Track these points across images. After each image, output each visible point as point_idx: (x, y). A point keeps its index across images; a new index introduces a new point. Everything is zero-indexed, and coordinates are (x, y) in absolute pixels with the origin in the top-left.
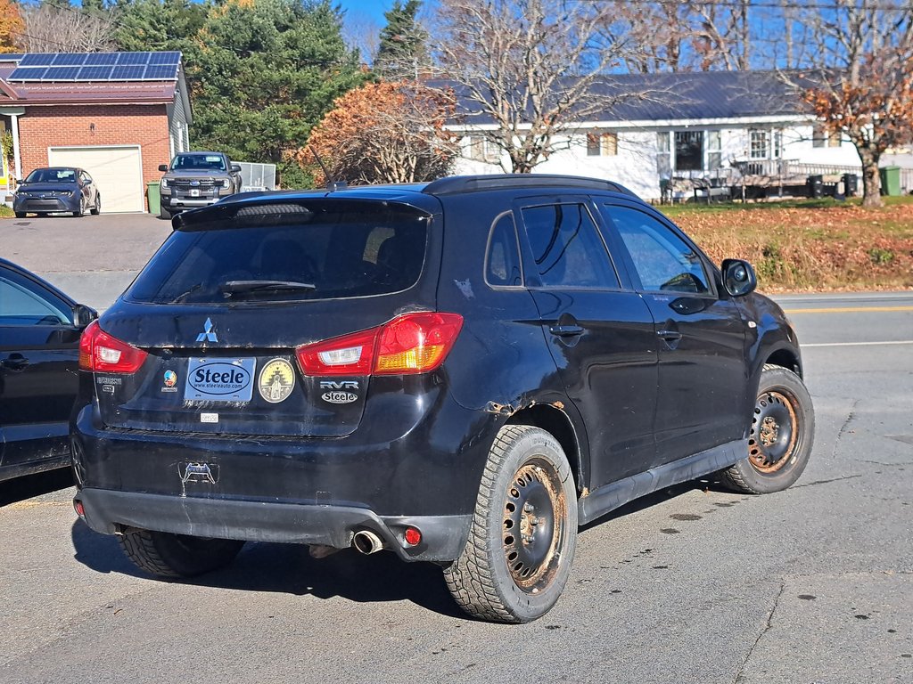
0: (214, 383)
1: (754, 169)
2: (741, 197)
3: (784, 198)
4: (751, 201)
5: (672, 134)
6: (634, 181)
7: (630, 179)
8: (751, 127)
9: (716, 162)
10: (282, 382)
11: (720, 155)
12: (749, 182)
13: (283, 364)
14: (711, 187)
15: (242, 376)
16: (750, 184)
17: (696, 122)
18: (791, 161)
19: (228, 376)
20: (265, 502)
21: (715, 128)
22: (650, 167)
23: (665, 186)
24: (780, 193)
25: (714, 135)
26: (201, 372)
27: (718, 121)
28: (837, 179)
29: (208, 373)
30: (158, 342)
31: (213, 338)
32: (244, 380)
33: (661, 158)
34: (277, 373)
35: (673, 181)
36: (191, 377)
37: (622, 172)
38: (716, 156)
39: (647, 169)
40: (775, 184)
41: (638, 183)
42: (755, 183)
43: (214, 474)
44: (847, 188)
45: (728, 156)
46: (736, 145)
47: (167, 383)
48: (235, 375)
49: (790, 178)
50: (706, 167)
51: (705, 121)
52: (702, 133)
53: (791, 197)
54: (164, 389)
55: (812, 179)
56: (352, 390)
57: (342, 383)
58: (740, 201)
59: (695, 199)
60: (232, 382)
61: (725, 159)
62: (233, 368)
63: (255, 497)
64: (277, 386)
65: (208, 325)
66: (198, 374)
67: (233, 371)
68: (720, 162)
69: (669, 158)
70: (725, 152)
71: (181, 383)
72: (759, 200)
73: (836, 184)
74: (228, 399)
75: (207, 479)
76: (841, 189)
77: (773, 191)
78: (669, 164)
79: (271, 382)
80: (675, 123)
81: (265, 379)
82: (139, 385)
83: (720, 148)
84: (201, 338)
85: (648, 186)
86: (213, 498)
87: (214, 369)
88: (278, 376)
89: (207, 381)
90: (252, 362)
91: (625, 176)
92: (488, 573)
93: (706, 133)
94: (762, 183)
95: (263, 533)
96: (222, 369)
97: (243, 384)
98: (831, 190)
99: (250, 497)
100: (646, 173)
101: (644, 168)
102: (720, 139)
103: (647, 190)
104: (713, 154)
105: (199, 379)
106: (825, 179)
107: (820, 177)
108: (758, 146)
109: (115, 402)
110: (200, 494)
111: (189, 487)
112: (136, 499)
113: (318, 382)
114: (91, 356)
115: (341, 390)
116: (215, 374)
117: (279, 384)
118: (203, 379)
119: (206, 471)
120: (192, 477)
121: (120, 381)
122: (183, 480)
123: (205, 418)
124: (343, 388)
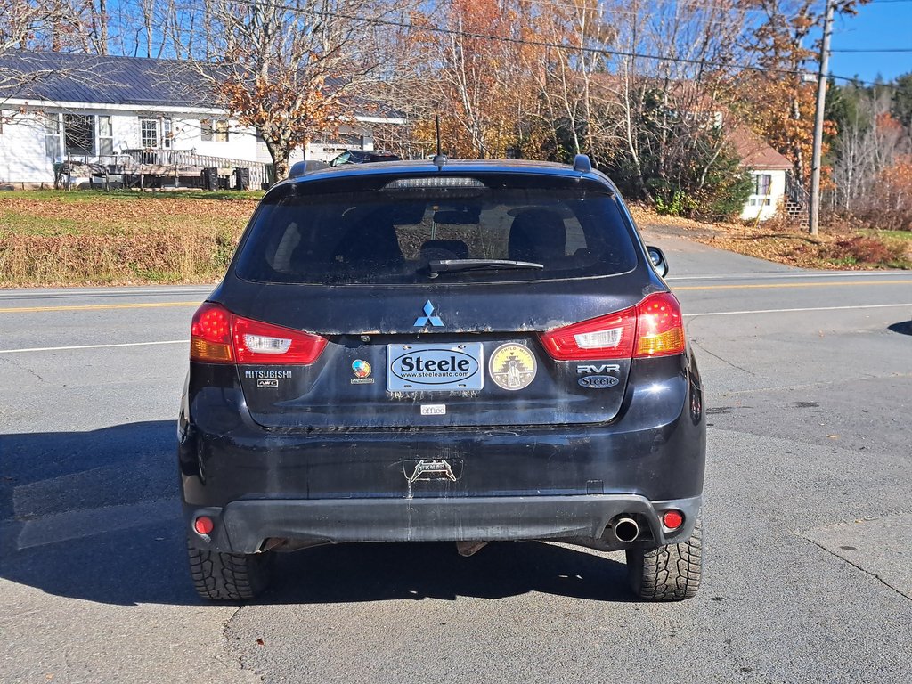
0: (429, 372)
1: (148, 159)
2: (140, 187)
3: (181, 189)
4: (149, 190)
5: (61, 116)
6: (21, 163)
7: (17, 161)
8: (141, 115)
9: (108, 148)
10: (520, 367)
11: (111, 142)
12: (146, 170)
13: (518, 349)
14: (110, 174)
15: (467, 363)
16: (147, 173)
17: (87, 105)
18: (185, 152)
19: (447, 363)
20: (522, 496)
21: (107, 114)
22: (39, 149)
23: (60, 169)
24: (177, 183)
25: (104, 120)
26: (407, 360)
27: (109, 106)
28: (230, 172)
29: (418, 361)
30: (354, 327)
31: (437, 321)
32: (471, 367)
33: (49, 141)
34: (512, 358)
35: (70, 165)
36: (394, 367)
37: (8, 153)
38: (107, 142)
39: (35, 151)
40: (172, 173)
41: (26, 166)
42: (152, 172)
43: (456, 469)
44: (239, 181)
45: (119, 142)
46: (127, 132)
47: (358, 374)
48: (457, 362)
49: (186, 169)
50: (98, 153)
51: (96, 106)
52: (92, 117)
53: (186, 188)
54: (353, 381)
55: (206, 172)
56: (613, 373)
57: (603, 366)
58: (139, 189)
59: (91, 185)
61: (116, 145)
62: (453, 354)
63: (510, 492)
64: (513, 373)
65: (430, 308)
66: (404, 362)
67: (453, 359)
68: (112, 148)
69: (58, 141)
70: (116, 138)
71: (381, 373)
72: (158, 189)
73: (228, 177)
74: (453, 388)
75: (446, 477)
76: (233, 182)
77: (170, 181)
78: (59, 148)
79: (506, 368)
80: (64, 104)
81: (497, 365)
82: (314, 377)
83: (111, 135)
84: (421, 322)
85: (37, 169)
86: (453, 497)
87: (426, 357)
88: (512, 362)
89: (419, 370)
90: (479, 349)
91: (12, 157)
92: (699, 551)
93: (96, 117)
94: (159, 173)
95: (510, 530)
96: (437, 357)
97: (469, 372)
98: (224, 183)
99: (503, 492)
100: (35, 155)
101: (31, 149)
102: (111, 125)
103: (36, 172)
104: (105, 140)
105: (407, 368)
106: (220, 172)
107: (215, 170)
108: (148, 134)
109: (277, 399)
110: (433, 493)
111: (418, 487)
112: (334, 506)
113: (574, 366)
114: (228, 347)
115: (601, 374)
116: (428, 362)
117: (517, 371)
118: (411, 367)
119: (445, 468)
120: (423, 475)
121: (289, 374)
122: (410, 481)
123: (427, 410)
124: (604, 372)
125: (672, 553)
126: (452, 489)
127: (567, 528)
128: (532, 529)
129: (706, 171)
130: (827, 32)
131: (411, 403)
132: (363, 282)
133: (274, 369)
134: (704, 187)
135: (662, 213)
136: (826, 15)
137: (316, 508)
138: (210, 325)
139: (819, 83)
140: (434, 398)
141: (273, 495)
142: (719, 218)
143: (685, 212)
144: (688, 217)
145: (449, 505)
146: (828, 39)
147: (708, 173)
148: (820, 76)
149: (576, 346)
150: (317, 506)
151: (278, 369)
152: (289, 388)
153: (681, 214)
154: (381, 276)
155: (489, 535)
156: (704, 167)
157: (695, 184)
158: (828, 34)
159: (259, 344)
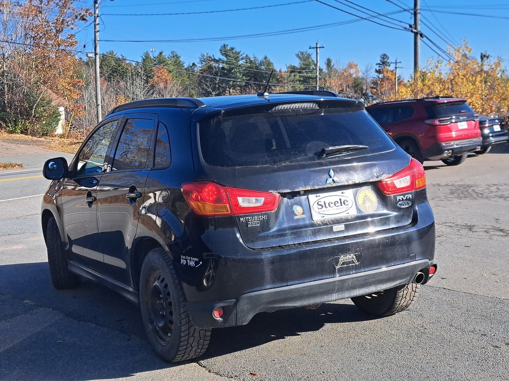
0: (331, 208)
10: (371, 201)
13: (367, 191)
15: (347, 201)
19: (338, 202)
26: (320, 203)
29: (325, 203)
30: (297, 187)
34: (366, 196)
43: (358, 258)
47: (297, 214)
48: (342, 201)
54: (296, 217)
56: (409, 199)
57: (406, 196)
60: (341, 205)
62: (340, 197)
64: (368, 204)
66: (318, 204)
67: (340, 199)
74: (343, 215)
75: (354, 263)
79: (364, 203)
81: (360, 201)
86: (357, 273)
87: (327, 200)
88: (366, 198)
89: (326, 207)
90: (351, 193)
96: (333, 200)
97: (349, 206)
105: (320, 207)
109: (259, 232)
110: (348, 273)
111: (341, 270)
112: (301, 288)
113: (395, 197)
114: (228, 205)
115: (405, 200)
116: (329, 203)
117: (369, 202)
118: (322, 207)
119: (353, 258)
120: (343, 264)
121: (265, 217)
122: (337, 267)
123: (336, 228)
124: (407, 199)
125: (409, 289)
126: (357, 268)
127: (400, 281)
128: (387, 284)
129: (34, 107)
130: (97, 30)
131: (327, 226)
132: (291, 162)
133: (257, 215)
134: (34, 117)
135: (11, 132)
136: (95, 21)
137: (291, 291)
138: (209, 195)
139: (95, 58)
140: (338, 222)
141: (268, 287)
142: (45, 134)
143: (24, 132)
144: (27, 134)
145: (356, 277)
146: (97, 34)
147: (36, 109)
148: (96, 54)
149: (395, 187)
150: (293, 289)
151: (259, 215)
152: (265, 225)
153: (22, 133)
154: (298, 158)
155: (370, 291)
156: (34, 106)
157: (29, 115)
158: (97, 32)
159: (243, 202)
